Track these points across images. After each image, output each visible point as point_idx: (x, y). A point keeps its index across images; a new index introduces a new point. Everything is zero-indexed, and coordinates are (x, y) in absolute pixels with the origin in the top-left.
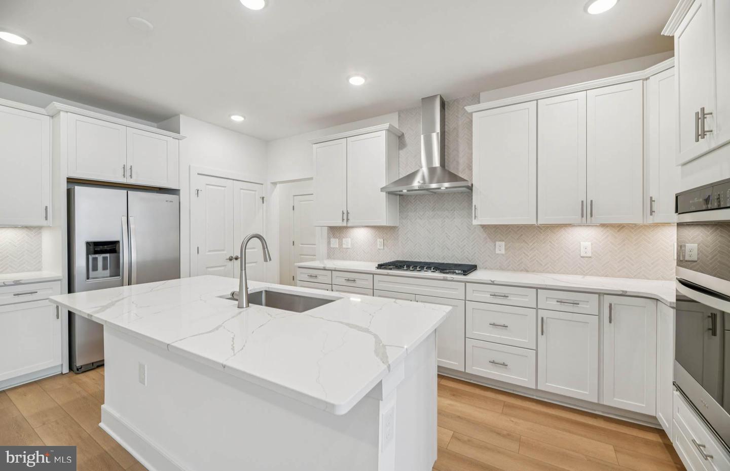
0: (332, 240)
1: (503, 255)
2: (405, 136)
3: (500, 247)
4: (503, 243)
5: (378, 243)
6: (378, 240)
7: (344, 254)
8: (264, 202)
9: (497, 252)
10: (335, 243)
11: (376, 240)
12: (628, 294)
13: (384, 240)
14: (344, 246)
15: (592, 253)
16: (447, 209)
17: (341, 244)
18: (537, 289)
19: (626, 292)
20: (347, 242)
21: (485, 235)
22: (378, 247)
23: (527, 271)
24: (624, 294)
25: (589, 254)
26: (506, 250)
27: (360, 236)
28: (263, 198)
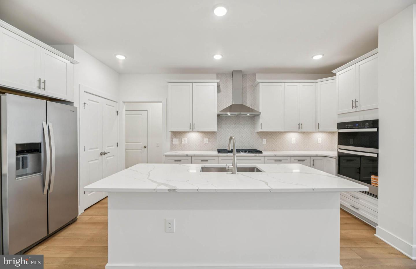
0: (174, 140)
1: (265, 144)
2: (221, 87)
3: (264, 141)
4: (265, 139)
5: (205, 141)
6: (205, 139)
7: (183, 147)
8: (118, 114)
9: (263, 143)
10: (176, 141)
11: (204, 139)
12: (318, 156)
13: (208, 139)
14: (183, 143)
15: (296, 142)
16: (241, 124)
17: (180, 142)
18: (291, 156)
19: (317, 155)
20: (185, 140)
21: (258, 136)
22: (205, 143)
23: (274, 150)
24: (317, 156)
25: (295, 143)
26: (266, 142)
27: (194, 137)
28: (117, 112)
